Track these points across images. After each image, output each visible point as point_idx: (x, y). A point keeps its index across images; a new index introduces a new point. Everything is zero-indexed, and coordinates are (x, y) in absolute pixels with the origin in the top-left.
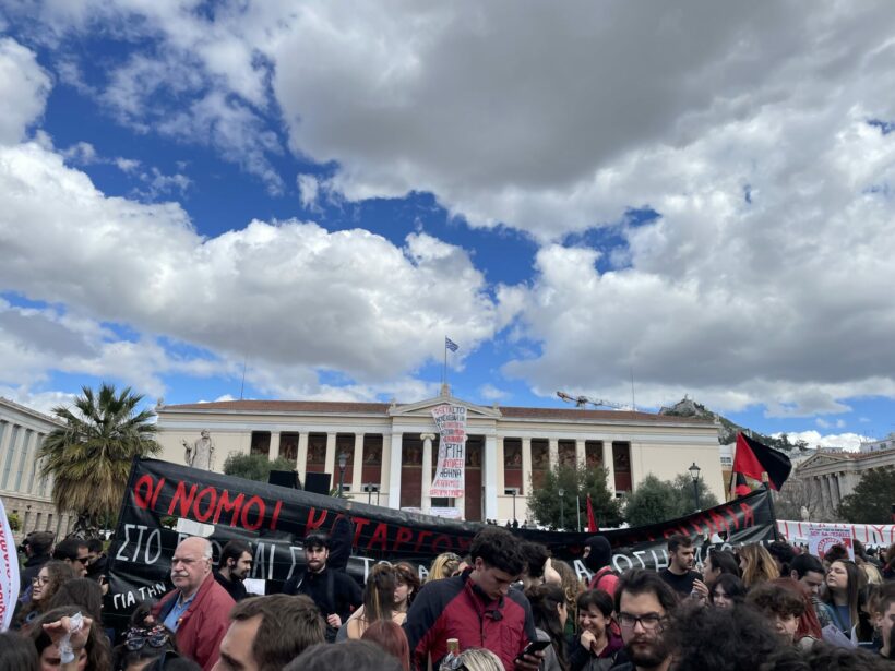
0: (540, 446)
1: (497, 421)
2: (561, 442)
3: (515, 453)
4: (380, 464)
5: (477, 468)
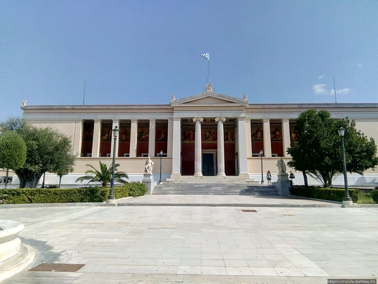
1: (246, 108)
2: (292, 121)
3: (257, 131)
4: (167, 140)
5: (232, 142)
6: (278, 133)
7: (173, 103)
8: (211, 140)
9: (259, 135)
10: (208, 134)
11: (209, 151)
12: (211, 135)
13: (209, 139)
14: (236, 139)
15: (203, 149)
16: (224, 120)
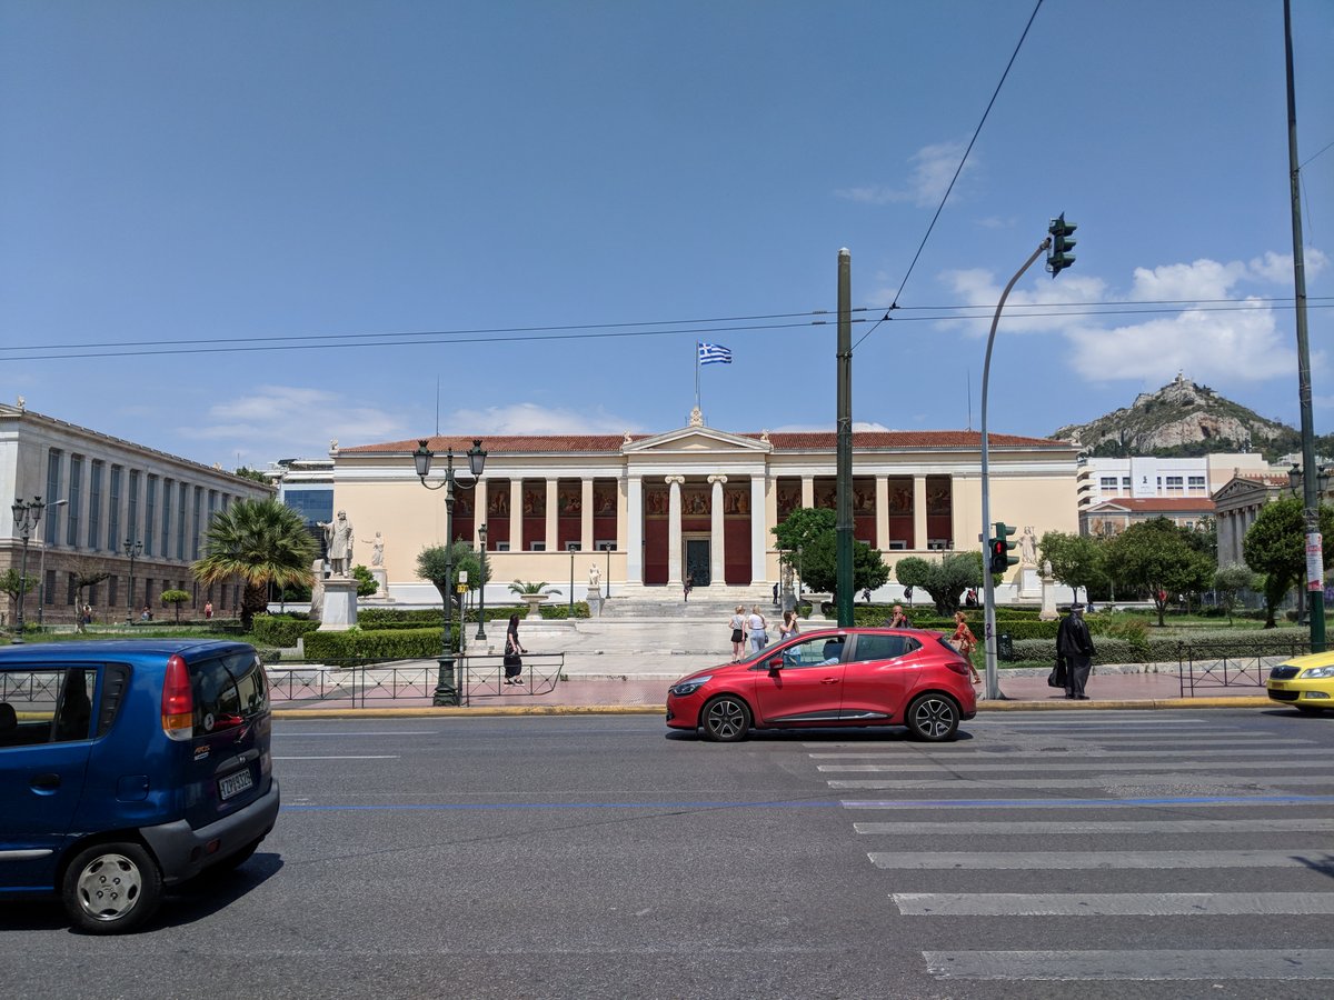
0: (825, 487)
1: (766, 455)
4: (616, 515)
5: (745, 516)
7: (628, 448)
8: (704, 513)
10: (697, 500)
12: (705, 502)
13: (700, 511)
15: (687, 530)
16: (725, 480)
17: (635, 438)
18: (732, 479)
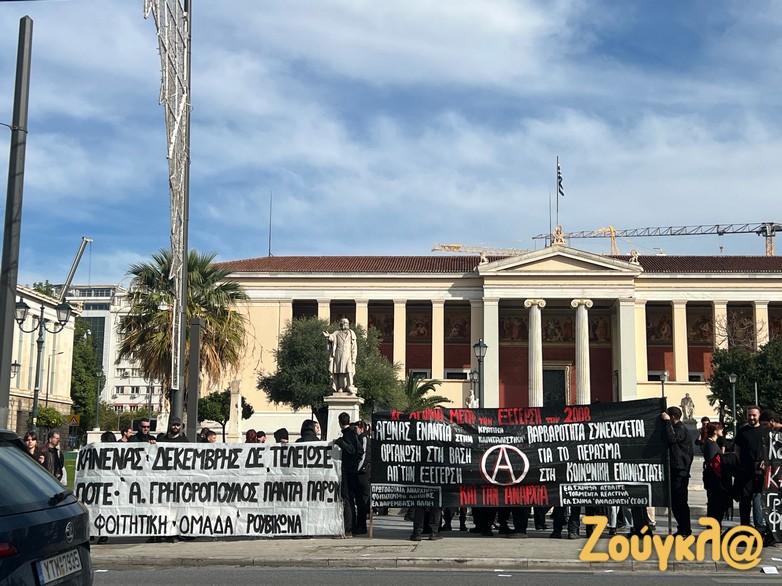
0: (700, 313)
1: (636, 279)
2: (732, 307)
5: (605, 345)
6: (706, 328)
7: (484, 269)
8: (559, 341)
9: (666, 331)
10: (552, 327)
11: (554, 366)
12: (559, 328)
13: (554, 339)
14: (614, 340)
16: (591, 304)
17: (491, 259)
18: (597, 305)
